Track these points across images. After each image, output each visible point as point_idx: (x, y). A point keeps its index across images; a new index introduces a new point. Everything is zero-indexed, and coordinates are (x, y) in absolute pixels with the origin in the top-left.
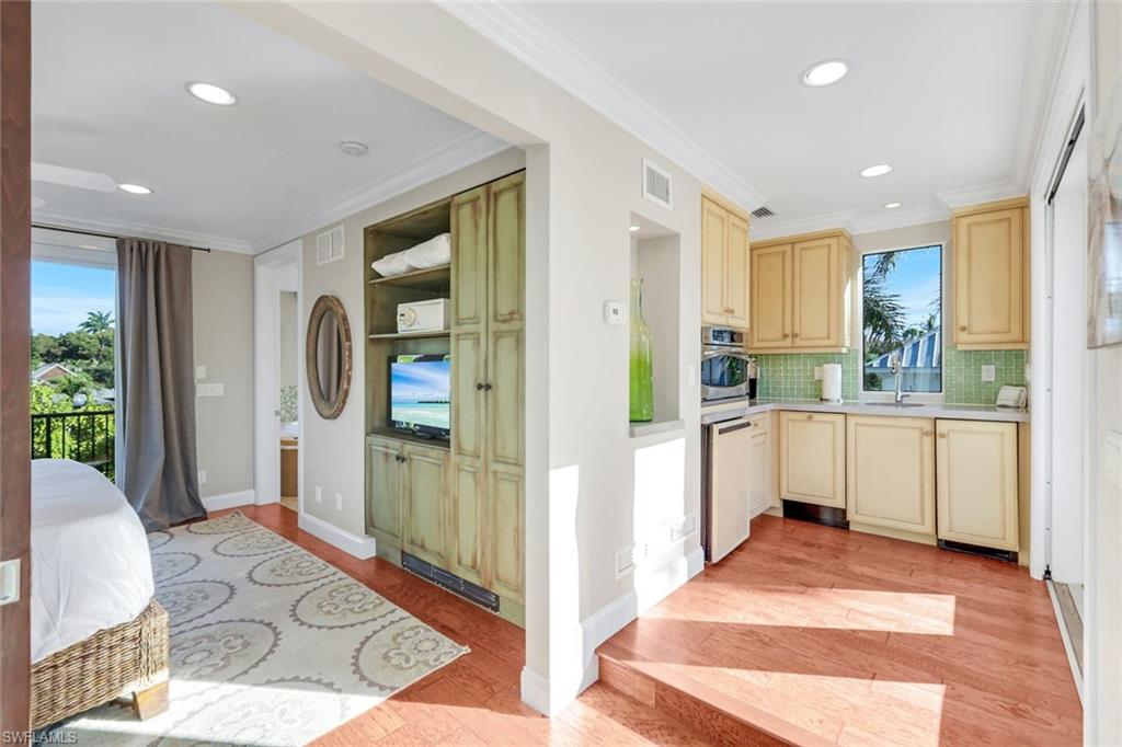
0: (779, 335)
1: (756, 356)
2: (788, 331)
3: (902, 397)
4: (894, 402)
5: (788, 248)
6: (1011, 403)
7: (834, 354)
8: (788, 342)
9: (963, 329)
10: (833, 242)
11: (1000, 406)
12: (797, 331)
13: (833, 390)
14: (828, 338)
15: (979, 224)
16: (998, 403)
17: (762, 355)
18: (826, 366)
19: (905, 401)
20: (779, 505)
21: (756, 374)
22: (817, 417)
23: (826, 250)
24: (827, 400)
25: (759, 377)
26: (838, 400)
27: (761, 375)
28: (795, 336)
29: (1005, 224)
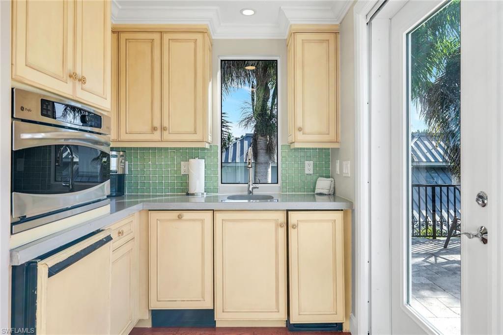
0: (148, 128)
1: (124, 150)
2: (157, 124)
3: (253, 188)
4: (246, 193)
5: (156, 37)
6: (325, 191)
7: (198, 149)
8: (157, 135)
9: (300, 129)
10: (199, 37)
11: (317, 194)
12: (165, 124)
13: (198, 184)
14: (195, 133)
15: (309, 41)
16: (317, 191)
17: (131, 149)
18: (191, 160)
19: (256, 192)
20: (147, 317)
21: (124, 169)
22: (187, 215)
23: (192, 45)
24: (193, 194)
25: (127, 172)
26: (203, 194)
27: (130, 170)
28: (163, 129)
29: (325, 45)
